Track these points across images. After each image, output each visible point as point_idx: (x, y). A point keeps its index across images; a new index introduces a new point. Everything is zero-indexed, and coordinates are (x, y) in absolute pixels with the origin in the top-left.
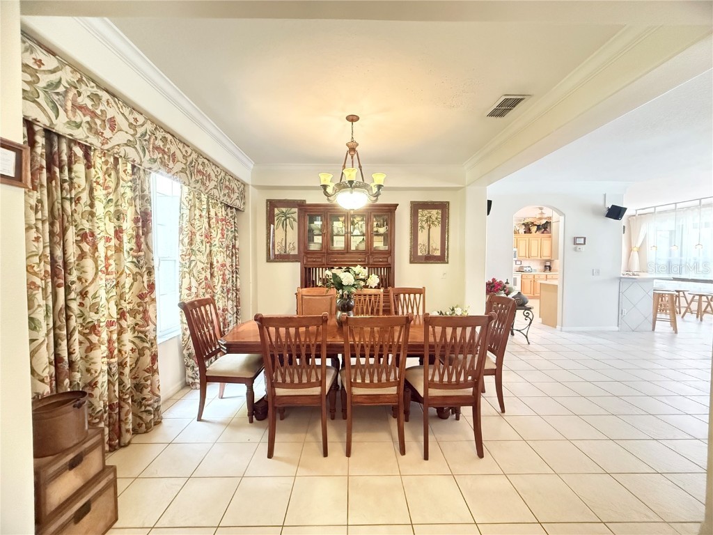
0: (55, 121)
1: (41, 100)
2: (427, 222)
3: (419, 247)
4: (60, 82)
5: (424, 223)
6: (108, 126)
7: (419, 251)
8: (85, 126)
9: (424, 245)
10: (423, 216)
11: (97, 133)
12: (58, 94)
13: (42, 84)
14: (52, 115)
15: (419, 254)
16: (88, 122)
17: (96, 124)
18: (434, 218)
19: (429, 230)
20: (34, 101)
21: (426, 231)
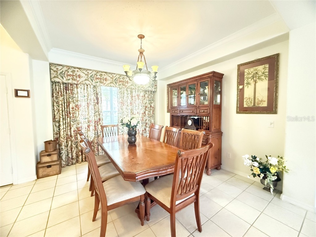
0: (63, 80)
1: (59, 77)
2: (253, 78)
3: (245, 100)
4: (63, 71)
5: (250, 79)
6: (78, 77)
7: (245, 103)
8: (71, 79)
9: (249, 98)
10: (249, 74)
11: (75, 80)
12: (63, 74)
13: (59, 73)
14: (62, 79)
15: (245, 106)
16: (72, 78)
17: (74, 78)
18: (260, 73)
19: (255, 85)
20: (58, 78)
21: (251, 87)
